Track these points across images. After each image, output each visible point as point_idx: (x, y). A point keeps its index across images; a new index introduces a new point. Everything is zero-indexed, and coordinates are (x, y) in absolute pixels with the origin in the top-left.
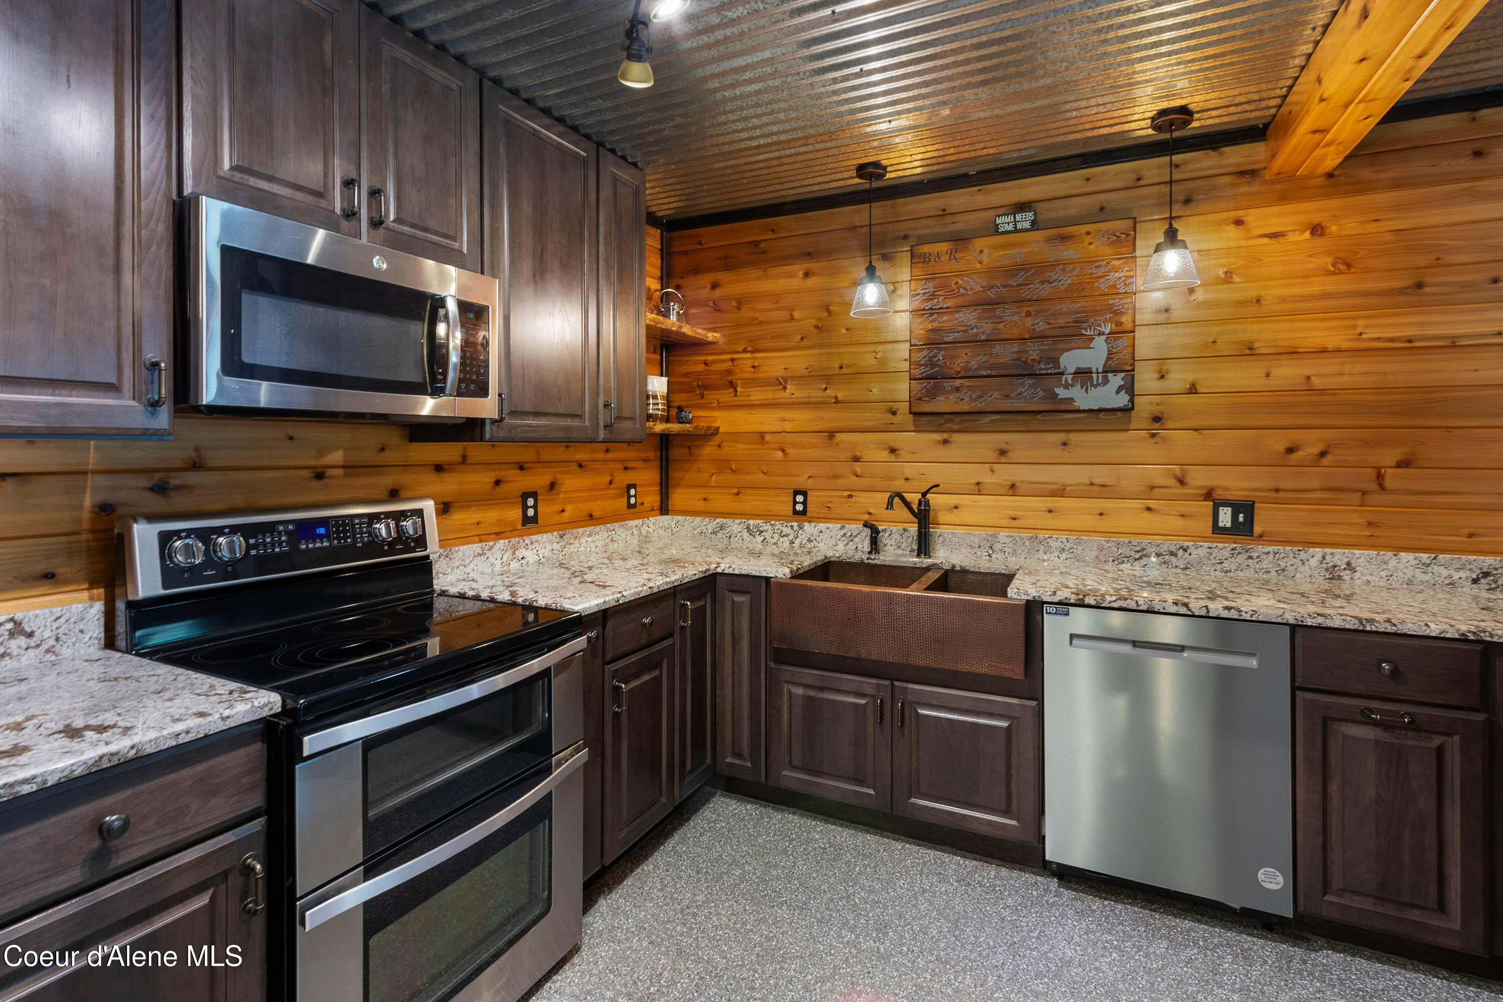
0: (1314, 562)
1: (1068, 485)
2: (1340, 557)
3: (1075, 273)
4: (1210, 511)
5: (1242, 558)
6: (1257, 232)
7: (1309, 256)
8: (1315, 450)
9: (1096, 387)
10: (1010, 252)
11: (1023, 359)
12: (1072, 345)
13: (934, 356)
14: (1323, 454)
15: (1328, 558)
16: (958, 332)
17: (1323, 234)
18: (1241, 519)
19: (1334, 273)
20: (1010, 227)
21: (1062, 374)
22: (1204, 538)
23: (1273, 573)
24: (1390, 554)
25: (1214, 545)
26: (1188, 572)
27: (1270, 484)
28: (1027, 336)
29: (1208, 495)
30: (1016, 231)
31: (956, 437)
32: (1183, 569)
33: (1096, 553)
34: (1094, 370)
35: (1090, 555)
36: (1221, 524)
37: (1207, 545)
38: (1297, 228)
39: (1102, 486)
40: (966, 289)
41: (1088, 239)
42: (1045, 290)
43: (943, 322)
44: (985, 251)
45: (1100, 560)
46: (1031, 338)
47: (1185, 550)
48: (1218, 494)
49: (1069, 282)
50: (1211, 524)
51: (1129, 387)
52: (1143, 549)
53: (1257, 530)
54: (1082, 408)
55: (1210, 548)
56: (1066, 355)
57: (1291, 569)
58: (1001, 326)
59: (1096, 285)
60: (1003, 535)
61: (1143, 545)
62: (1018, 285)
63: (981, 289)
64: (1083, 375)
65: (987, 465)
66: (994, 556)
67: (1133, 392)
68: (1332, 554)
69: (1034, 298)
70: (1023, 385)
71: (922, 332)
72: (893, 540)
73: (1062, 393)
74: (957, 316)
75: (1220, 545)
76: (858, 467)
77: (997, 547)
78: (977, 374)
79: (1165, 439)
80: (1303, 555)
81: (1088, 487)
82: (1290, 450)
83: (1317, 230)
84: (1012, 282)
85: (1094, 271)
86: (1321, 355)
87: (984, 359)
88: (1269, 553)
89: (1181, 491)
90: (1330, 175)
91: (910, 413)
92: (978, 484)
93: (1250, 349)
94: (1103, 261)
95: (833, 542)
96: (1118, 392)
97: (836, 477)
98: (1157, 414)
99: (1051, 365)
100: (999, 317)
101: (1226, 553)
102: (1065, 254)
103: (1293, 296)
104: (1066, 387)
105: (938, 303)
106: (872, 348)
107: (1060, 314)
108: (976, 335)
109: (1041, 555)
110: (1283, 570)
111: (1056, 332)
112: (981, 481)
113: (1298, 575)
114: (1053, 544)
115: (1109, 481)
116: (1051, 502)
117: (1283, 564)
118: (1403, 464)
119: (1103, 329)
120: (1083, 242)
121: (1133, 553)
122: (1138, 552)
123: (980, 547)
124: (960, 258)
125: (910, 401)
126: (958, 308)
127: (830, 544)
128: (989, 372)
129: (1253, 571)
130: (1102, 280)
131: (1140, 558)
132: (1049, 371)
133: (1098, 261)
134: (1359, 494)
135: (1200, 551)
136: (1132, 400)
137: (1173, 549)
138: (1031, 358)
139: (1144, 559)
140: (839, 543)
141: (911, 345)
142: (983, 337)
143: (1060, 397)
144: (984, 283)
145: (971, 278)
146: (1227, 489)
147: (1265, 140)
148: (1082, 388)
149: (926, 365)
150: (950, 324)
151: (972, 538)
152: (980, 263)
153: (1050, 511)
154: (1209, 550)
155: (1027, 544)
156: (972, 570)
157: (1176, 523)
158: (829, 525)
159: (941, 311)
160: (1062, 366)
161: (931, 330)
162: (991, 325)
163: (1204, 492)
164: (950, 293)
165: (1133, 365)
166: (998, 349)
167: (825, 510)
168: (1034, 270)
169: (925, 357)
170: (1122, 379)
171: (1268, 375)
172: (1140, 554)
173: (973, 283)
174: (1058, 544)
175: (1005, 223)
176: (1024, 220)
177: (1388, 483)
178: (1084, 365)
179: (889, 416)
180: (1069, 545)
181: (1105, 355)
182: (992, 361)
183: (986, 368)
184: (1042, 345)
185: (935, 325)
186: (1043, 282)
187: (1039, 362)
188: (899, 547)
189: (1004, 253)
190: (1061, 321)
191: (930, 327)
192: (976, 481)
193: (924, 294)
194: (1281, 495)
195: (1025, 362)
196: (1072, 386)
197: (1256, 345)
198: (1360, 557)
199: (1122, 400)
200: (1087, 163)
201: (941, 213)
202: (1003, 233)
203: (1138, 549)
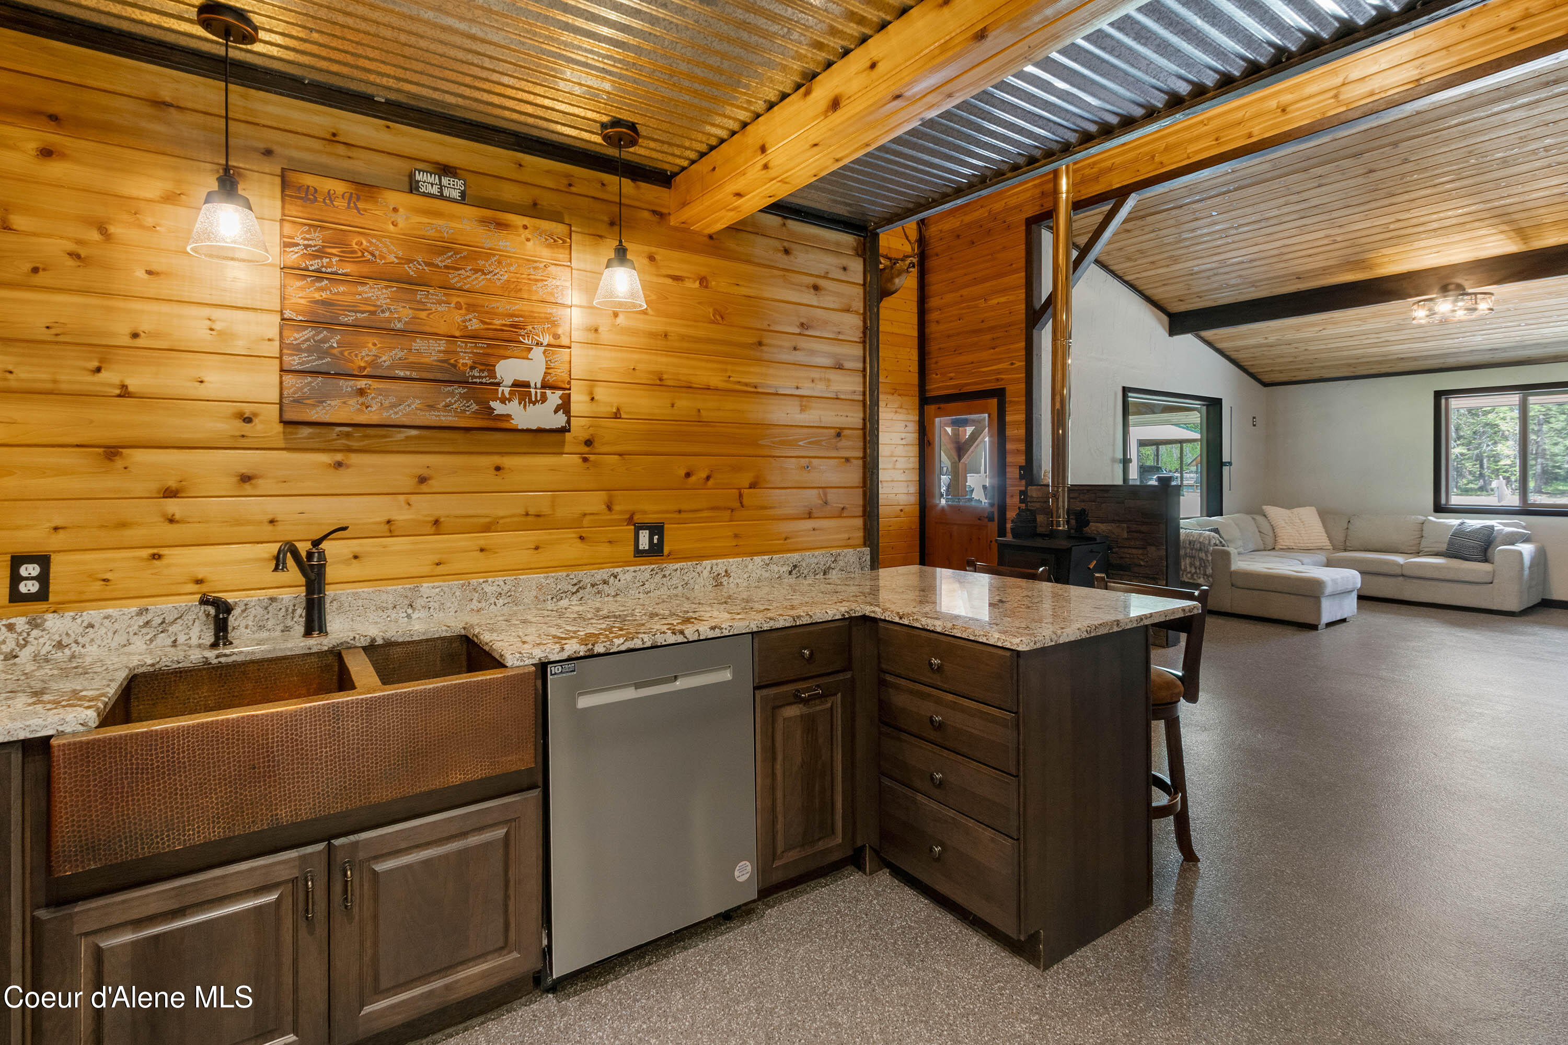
0: (706, 573)
1: (502, 518)
2: (721, 565)
3: (512, 269)
4: (632, 535)
5: (658, 578)
6: (665, 272)
7: (699, 303)
8: (704, 475)
9: (534, 404)
10: (434, 222)
11: (452, 361)
12: (508, 353)
13: (324, 341)
14: (708, 478)
15: (714, 568)
16: (363, 312)
17: (706, 287)
18: (655, 541)
19: (713, 322)
20: (435, 190)
21: (498, 384)
22: (628, 564)
23: (680, 588)
24: (749, 559)
25: (637, 568)
26: (618, 598)
27: (676, 508)
28: (457, 334)
29: (630, 521)
30: (441, 197)
31: (355, 459)
32: (614, 596)
33: (535, 593)
34: (532, 385)
35: (528, 596)
36: (641, 547)
37: (632, 568)
38: (692, 276)
39: (538, 516)
40: (373, 255)
41: (527, 233)
42: (479, 281)
43: (338, 293)
44: (401, 210)
45: (539, 600)
46: (462, 337)
47: (616, 577)
48: (638, 518)
49: (506, 277)
50: (632, 548)
51: (565, 406)
52: (580, 581)
53: (666, 550)
54: (520, 428)
55: (635, 571)
56: (502, 362)
57: (691, 582)
58: (423, 315)
59: (534, 288)
60: (426, 588)
61: (580, 578)
62: (446, 267)
63: (396, 261)
64: (521, 387)
65: (402, 497)
66: (415, 616)
67: (569, 412)
68: (717, 564)
69: (466, 287)
70: (452, 394)
71: (303, 301)
72: (251, 618)
73: (499, 408)
74: (360, 289)
75: (643, 568)
76: (173, 506)
77: (419, 603)
78: (391, 374)
79: (596, 464)
80: (699, 569)
81: (523, 519)
82: (688, 475)
83: (703, 281)
84: (438, 261)
85: (532, 271)
86: (705, 391)
87: (400, 354)
88: (676, 570)
89: (609, 517)
90: (711, 237)
91: (281, 422)
92: (389, 522)
93: (661, 380)
94: (541, 262)
95: (121, 639)
96: (556, 412)
97: (123, 525)
98: (587, 437)
99: (486, 374)
100: (420, 302)
101: (647, 575)
102: (501, 243)
103: (689, 337)
104: (503, 401)
105: (329, 265)
106: (207, 311)
107: (495, 314)
108: (389, 321)
109: (475, 605)
110: (686, 584)
111: (491, 334)
112: (393, 518)
113: (696, 587)
114: (489, 589)
115: (546, 510)
116: (483, 539)
117: (686, 579)
118: (753, 486)
119: (541, 340)
120: (520, 236)
121: (570, 587)
122: (575, 585)
123: (395, 607)
124: (365, 210)
125: (281, 404)
126: (362, 279)
127: (114, 645)
128: (408, 373)
129: (666, 588)
130: (540, 284)
131: (577, 591)
132: (484, 380)
133: (536, 262)
134: (729, 511)
135: (627, 575)
136: (568, 422)
137: (605, 577)
138: (461, 361)
139: (581, 591)
140: (134, 639)
141: (282, 319)
142: (399, 326)
143: (496, 412)
144: (400, 254)
145: (381, 242)
146: (645, 512)
147: (670, 188)
148: (520, 403)
149: (309, 350)
150: (349, 298)
151: (384, 597)
152: (394, 224)
153: (482, 550)
154: (634, 574)
155: (458, 594)
156: (400, 640)
157: (604, 550)
158: (110, 611)
159: (334, 278)
160: (498, 376)
161: (316, 302)
162: (410, 311)
163: (627, 516)
164: (348, 255)
165: (569, 383)
166: (419, 344)
167: (98, 585)
168: (465, 253)
169: (307, 340)
170: (560, 397)
171: (673, 406)
172: (577, 587)
173: (384, 250)
174: (495, 588)
175: (428, 182)
176: (453, 187)
177: (746, 501)
178: (523, 378)
179: (239, 424)
180: (506, 588)
181: (544, 370)
182: (412, 359)
183: (404, 368)
184: (476, 347)
185: (325, 295)
186: (476, 271)
187: (472, 368)
188: (261, 627)
189: (429, 221)
190: (498, 322)
191: (317, 296)
192: (387, 518)
193: (306, 246)
194: (683, 515)
195: (454, 366)
196: (510, 400)
197: (665, 377)
198: (733, 563)
199: (559, 420)
200: (521, 146)
201: (328, 136)
202: (425, 195)
203: (575, 581)
